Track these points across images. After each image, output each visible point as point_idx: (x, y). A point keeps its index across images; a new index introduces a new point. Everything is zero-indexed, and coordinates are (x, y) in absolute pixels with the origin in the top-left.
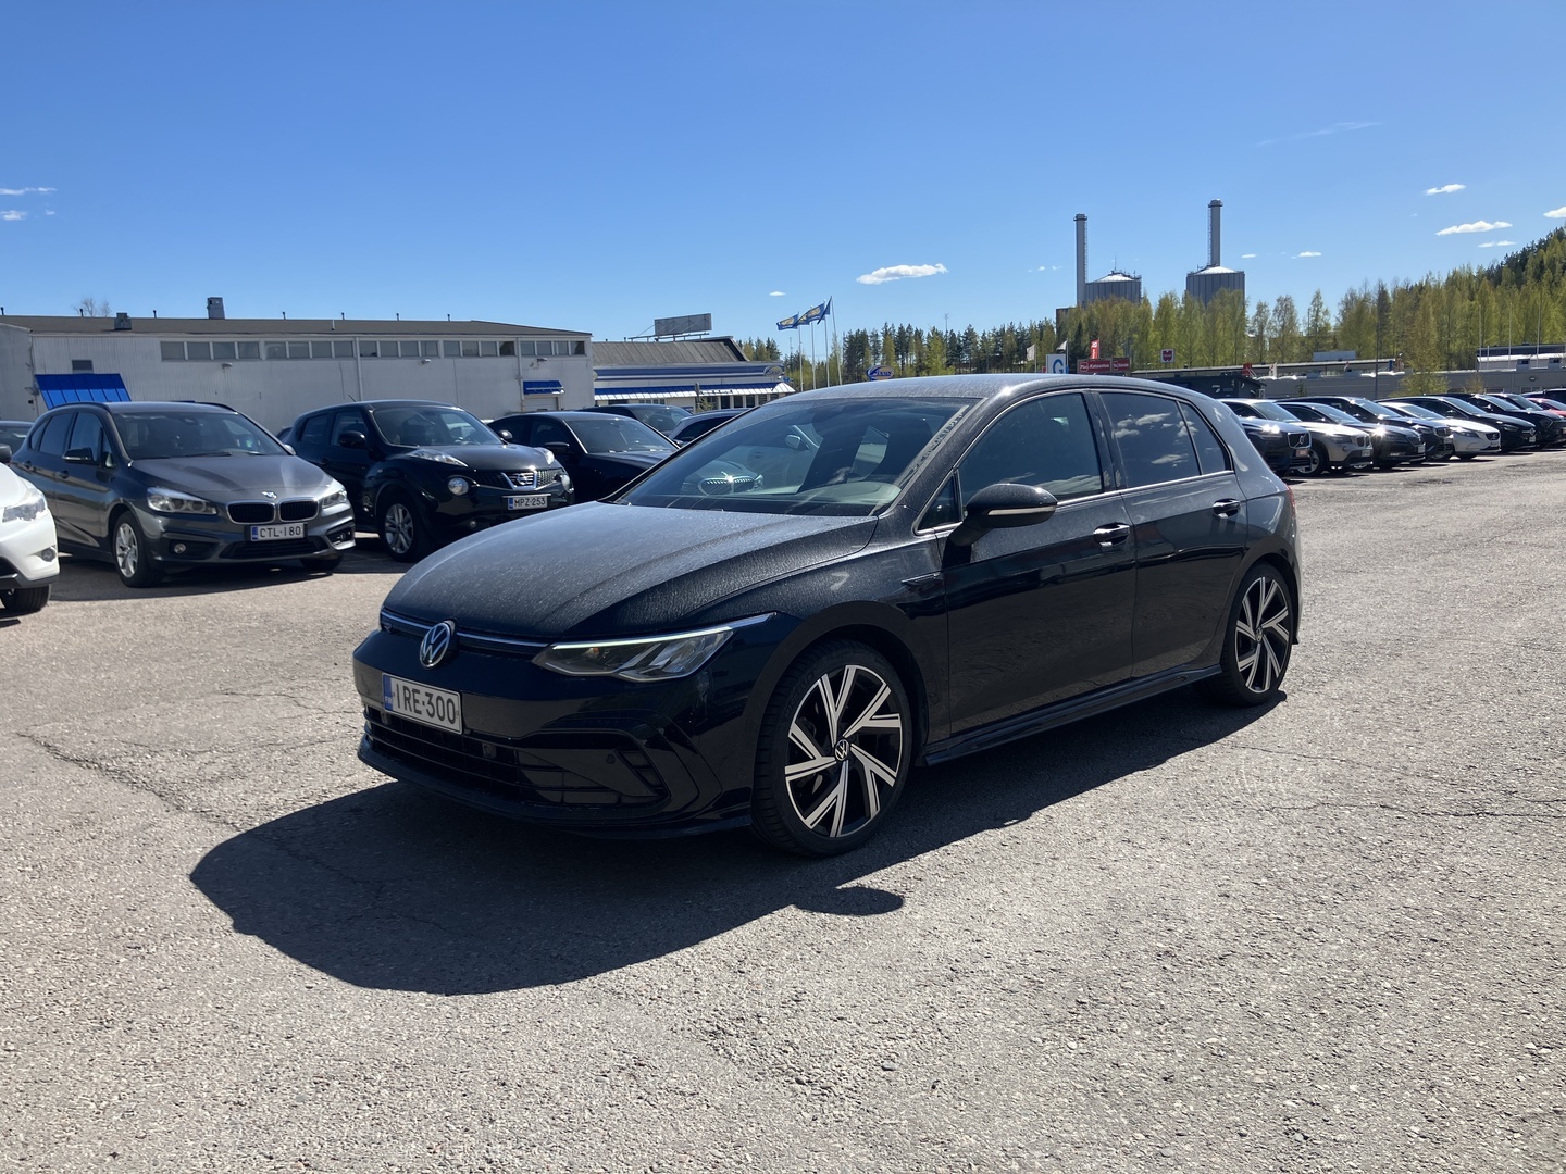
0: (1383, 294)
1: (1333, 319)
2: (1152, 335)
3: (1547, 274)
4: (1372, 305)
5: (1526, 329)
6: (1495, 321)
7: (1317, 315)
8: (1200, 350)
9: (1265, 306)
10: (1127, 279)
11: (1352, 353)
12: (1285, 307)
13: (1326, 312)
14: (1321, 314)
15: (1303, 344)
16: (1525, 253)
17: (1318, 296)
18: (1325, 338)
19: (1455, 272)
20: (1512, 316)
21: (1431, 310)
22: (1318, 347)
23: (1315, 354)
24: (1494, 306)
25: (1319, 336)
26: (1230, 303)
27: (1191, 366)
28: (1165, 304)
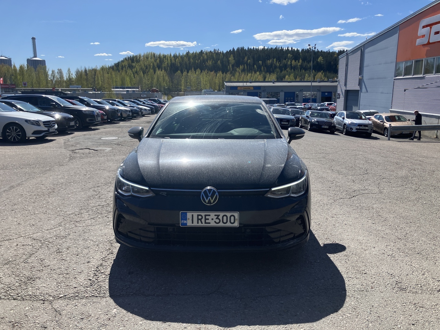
0: (86, 70)
1: (74, 76)
2: (19, 77)
3: (124, 69)
4: (83, 73)
5: (122, 82)
6: (114, 80)
7: (69, 75)
8: (35, 83)
9: (54, 71)
10: (6, 59)
11: (80, 86)
12: (60, 72)
13: (72, 74)
14: (71, 75)
15: (66, 83)
16: (118, 63)
17: (69, 70)
18: (72, 82)
19: (102, 66)
20: (119, 79)
21: (99, 76)
22: (71, 84)
23: (70, 86)
24: (114, 76)
25: (70, 80)
26: (43, 69)
27: (33, 88)
28: (21, 67)
